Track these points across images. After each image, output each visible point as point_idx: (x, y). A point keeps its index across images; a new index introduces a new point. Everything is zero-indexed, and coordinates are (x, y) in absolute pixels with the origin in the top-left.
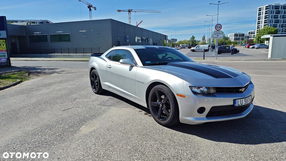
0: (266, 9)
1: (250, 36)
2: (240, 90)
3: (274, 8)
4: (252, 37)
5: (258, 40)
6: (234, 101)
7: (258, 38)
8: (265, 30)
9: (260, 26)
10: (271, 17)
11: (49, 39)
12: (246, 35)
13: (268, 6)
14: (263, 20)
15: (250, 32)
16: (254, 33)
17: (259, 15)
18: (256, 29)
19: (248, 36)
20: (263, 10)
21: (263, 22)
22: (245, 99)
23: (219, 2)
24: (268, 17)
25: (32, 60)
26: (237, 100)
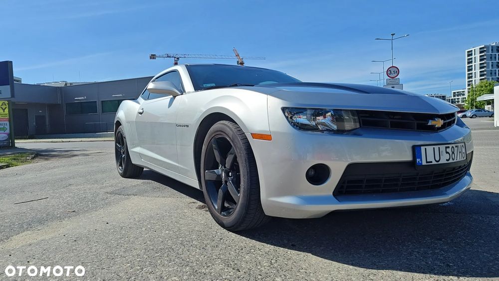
0: (481, 52)
1: (456, 100)
2: (431, 123)
3: (495, 50)
4: (460, 100)
5: (472, 105)
6: (416, 150)
7: (471, 102)
8: (482, 87)
9: (474, 81)
10: (492, 66)
11: (99, 105)
12: (448, 99)
13: (483, 48)
14: (478, 71)
15: (455, 93)
16: (464, 95)
17: (469, 63)
18: (467, 87)
19: (452, 99)
20: (475, 54)
21: (478, 74)
22: (446, 148)
23: (393, 35)
24: (485, 65)
25: (63, 142)
26: (423, 148)
